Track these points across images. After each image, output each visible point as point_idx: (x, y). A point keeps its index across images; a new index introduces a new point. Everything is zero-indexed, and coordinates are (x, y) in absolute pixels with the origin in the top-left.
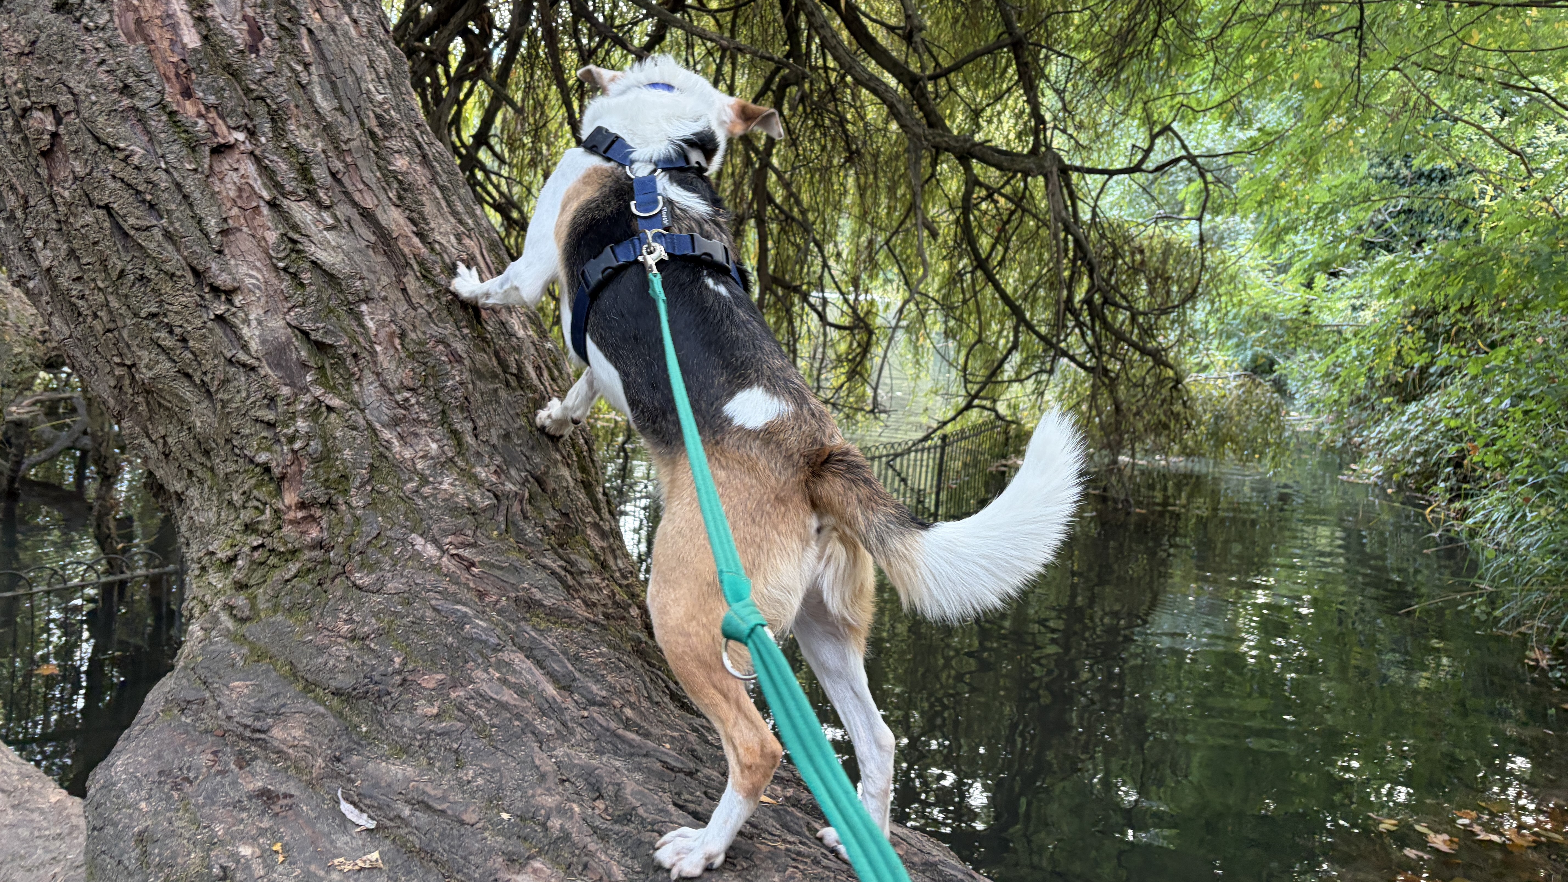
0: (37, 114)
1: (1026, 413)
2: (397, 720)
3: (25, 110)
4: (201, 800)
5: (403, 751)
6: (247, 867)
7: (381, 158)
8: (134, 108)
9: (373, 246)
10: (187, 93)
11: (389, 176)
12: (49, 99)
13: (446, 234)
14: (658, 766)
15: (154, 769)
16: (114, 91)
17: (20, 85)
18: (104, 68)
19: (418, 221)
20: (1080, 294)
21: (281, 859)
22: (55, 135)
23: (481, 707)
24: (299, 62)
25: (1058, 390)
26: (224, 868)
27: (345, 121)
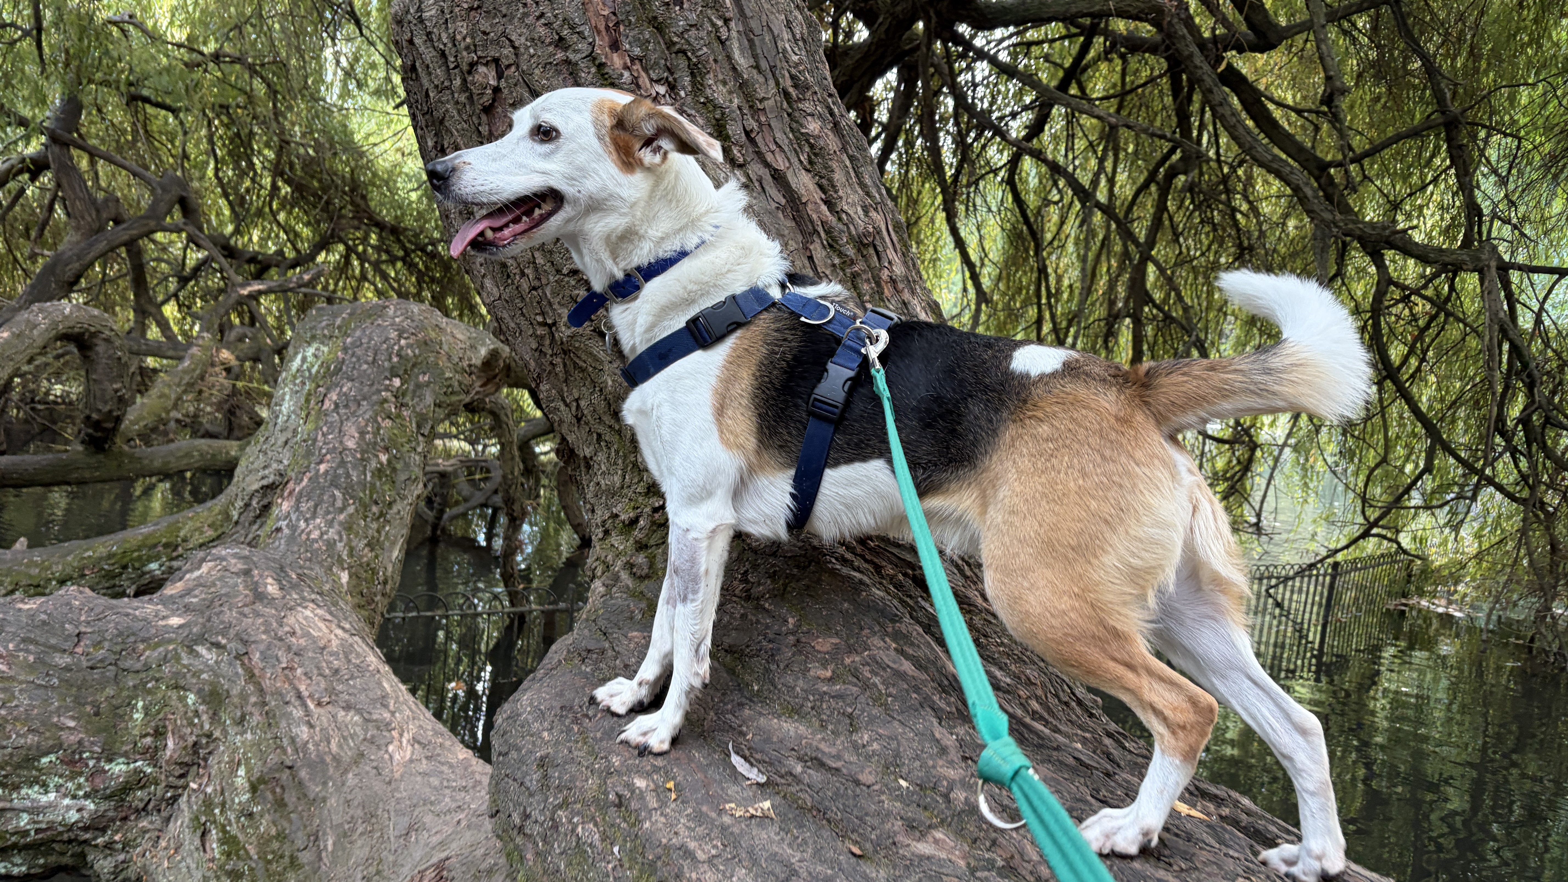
0: (482, 69)
1: (1434, 550)
2: (790, 679)
3: (472, 65)
4: (599, 735)
5: (795, 712)
6: (642, 797)
7: (794, 120)
8: (567, 62)
9: (782, 208)
10: (615, 46)
11: (802, 139)
12: (493, 53)
13: (853, 205)
14: (1071, 761)
15: (557, 704)
16: (550, 44)
17: (468, 40)
18: (543, 21)
19: (826, 187)
20: (1515, 411)
21: (674, 796)
22: (497, 90)
23: (876, 674)
24: (720, 17)
25: (1476, 525)
26: (619, 796)
27: (761, 80)
